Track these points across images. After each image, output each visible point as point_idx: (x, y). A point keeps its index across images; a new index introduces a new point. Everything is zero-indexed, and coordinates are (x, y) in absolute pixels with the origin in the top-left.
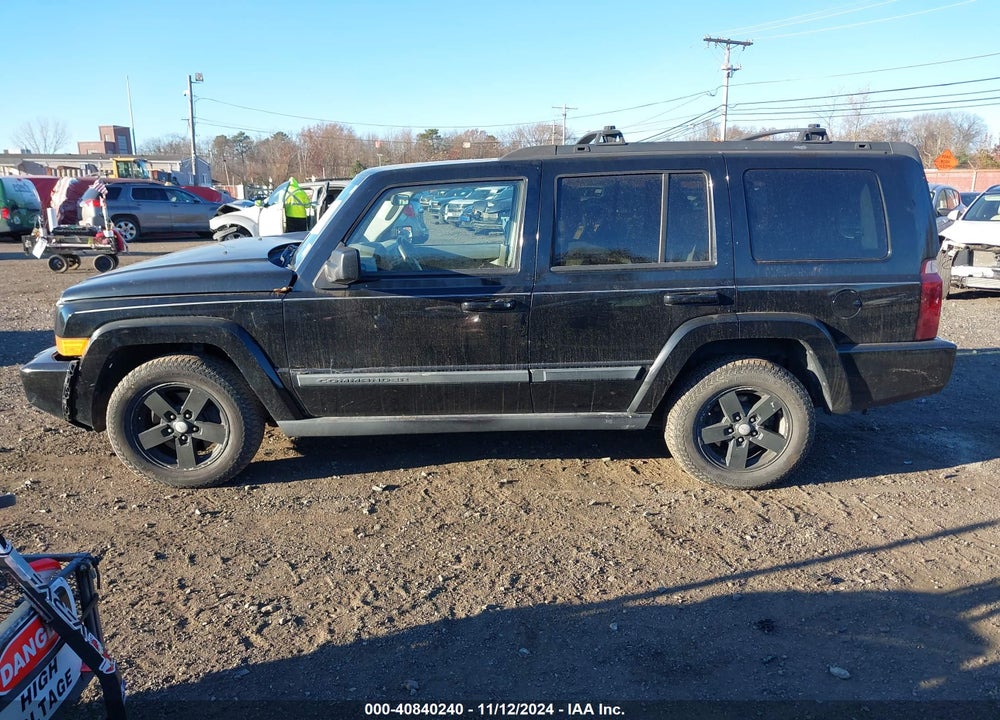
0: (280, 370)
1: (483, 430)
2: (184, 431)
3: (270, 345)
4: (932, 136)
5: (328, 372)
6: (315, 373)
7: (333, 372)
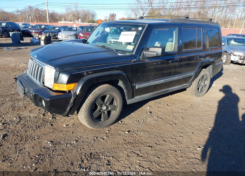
0: (133, 85)
1: (167, 93)
2: (106, 109)
3: (131, 78)
4: (86, 15)
5: (143, 84)
6: (140, 84)
7: (144, 83)
